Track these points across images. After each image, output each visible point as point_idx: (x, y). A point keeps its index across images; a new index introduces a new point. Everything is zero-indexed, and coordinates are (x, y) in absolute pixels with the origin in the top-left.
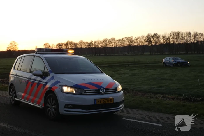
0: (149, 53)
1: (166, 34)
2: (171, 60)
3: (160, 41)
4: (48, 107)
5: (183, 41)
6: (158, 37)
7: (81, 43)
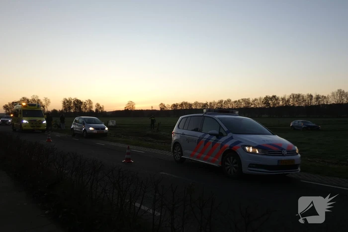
0: (267, 116)
1: (285, 95)
2: (300, 123)
3: (279, 103)
4: (227, 166)
5: (304, 103)
6: (277, 99)
7: (196, 103)
